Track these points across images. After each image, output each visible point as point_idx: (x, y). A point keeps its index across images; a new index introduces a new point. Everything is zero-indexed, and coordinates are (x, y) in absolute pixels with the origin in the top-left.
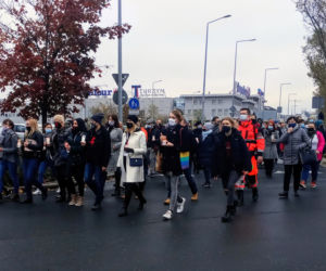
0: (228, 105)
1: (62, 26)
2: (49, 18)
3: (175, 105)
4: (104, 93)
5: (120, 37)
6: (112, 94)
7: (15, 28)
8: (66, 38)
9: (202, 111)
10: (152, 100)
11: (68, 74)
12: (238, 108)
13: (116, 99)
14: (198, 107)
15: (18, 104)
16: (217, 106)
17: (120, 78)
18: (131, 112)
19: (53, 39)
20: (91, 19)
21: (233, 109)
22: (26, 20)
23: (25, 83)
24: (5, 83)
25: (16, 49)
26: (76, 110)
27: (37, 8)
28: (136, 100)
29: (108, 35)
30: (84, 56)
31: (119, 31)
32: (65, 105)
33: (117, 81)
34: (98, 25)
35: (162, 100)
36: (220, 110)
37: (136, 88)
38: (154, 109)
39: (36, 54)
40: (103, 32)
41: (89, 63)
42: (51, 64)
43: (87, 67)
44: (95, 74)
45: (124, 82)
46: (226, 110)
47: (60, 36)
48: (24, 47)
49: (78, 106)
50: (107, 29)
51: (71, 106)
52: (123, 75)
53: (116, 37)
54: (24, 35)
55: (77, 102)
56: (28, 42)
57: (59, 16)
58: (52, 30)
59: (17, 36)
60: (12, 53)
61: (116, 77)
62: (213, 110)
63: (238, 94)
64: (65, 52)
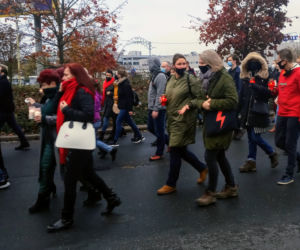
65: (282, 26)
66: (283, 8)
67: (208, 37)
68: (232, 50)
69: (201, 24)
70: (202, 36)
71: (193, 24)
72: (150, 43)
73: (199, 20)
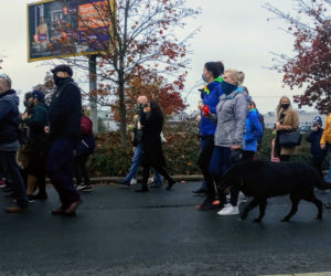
70: (286, 77)
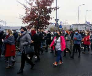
0: (84, 26)
1: (42, 7)
2: (39, 5)
3: (71, 26)
4: (53, 24)
5: (57, 10)
6: (55, 24)
7: (30, 8)
8: (43, 10)
9: (77, 28)
10: (65, 25)
11: (44, 20)
12: (87, 27)
13: (56, 25)
14: (77, 27)
15: (31, 27)
16: (81, 27)
17: (57, 20)
18: (60, 29)
19: (40, 11)
20: (49, 5)
21: (85, 28)
22: (33, 6)
23: (33, 22)
24: (28, 22)
25: (31, 13)
26: (46, 29)
27: (36, 3)
28: (61, 26)
29: (53, 9)
30: (47, 15)
31: (56, 8)
32: (43, 27)
33: (56, 21)
34: (51, 7)
35: (67, 25)
36: (82, 28)
37: (61, 22)
38: (65, 28)
39: (36, 14)
40: (52, 9)
41: (49, 16)
42: (39, 17)
43: (48, 18)
44: (50, 19)
45: (58, 21)
46: (84, 28)
47: (42, 10)
48: (32, 13)
49: (46, 28)
50: (53, 8)
51: (44, 27)
52: (58, 20)
53: (56, 10)
54: (32, 10)
55: (46, 26)
56: (33, 12)
57: (41, 5)
58: (40, 8)
59: (31, 10)
60: (29, 14)
61: (56, 20)
62: (80, 28)
63: (87, 24)
64: (43, 14)
65: (49, 20)
66: (49, 14)
67: (25, 21)
68: (34, 26)
69: (23, 17)
71: (20, 17)
72: (6, 22)
73: (22, 16)
